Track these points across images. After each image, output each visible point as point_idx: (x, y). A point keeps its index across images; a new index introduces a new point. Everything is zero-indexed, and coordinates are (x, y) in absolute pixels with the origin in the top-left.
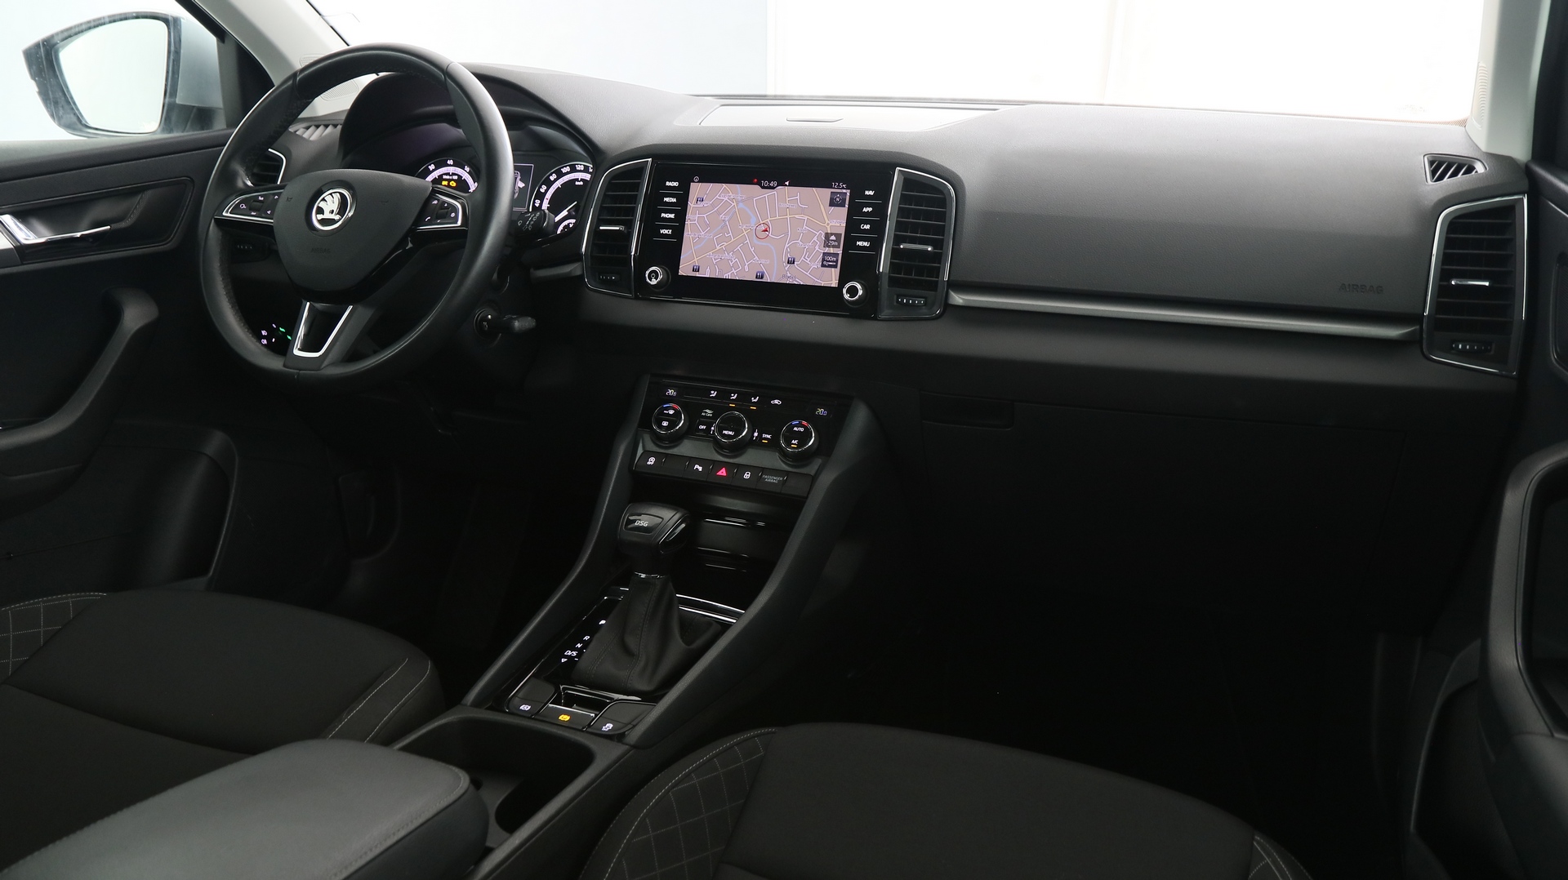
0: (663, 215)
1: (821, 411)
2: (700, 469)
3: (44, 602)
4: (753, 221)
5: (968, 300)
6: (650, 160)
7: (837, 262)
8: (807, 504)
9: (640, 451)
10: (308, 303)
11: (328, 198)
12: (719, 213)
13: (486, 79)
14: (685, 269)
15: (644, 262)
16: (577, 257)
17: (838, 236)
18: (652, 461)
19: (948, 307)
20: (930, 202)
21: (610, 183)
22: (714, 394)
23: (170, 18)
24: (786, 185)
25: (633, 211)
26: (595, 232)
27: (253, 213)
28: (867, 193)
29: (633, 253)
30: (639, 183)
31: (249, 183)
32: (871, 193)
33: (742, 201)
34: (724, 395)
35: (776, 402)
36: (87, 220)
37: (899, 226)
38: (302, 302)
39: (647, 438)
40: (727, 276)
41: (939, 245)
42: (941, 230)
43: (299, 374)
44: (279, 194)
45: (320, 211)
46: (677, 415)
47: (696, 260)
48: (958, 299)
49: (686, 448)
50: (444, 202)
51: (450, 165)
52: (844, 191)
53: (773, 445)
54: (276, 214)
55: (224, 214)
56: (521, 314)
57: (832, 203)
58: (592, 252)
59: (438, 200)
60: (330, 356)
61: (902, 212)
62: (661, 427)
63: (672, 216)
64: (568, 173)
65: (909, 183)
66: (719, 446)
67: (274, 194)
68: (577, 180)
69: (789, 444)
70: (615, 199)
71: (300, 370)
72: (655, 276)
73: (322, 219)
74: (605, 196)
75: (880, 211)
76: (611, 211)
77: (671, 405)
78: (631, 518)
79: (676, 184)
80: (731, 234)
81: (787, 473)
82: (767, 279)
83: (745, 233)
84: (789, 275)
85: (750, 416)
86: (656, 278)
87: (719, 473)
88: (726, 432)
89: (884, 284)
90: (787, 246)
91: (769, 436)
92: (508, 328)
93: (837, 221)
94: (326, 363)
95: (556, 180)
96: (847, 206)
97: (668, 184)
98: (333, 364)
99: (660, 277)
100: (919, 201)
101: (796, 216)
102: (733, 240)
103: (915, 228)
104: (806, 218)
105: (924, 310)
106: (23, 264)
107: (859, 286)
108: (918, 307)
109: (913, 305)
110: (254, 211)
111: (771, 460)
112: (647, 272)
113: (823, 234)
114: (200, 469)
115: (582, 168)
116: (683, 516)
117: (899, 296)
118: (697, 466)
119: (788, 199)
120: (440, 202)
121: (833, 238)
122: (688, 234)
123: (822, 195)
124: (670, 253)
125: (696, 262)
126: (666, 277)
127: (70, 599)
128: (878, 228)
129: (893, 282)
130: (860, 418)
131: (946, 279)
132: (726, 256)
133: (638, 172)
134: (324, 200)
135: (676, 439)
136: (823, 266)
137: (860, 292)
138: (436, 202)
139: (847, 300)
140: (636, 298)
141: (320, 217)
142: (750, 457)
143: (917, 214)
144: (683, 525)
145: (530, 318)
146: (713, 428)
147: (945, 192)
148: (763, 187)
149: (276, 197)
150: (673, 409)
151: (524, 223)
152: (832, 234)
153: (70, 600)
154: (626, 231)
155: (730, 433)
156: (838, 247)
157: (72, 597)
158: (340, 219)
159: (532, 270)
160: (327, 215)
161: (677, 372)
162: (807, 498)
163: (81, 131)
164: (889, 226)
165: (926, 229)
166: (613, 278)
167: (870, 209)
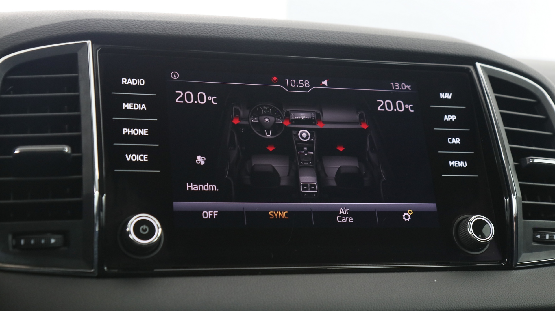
0: (126, 131)
28: (442, 96)
32: (448, 96)
63: (144, 132)
72: (149, 229)
79: (140, 82)
89: (520, 214)
97: (124, 81)
99: (156, 233)
117: (535, 230)
140: (101, 275)
147: (538, 95)
166: (53, 241)
167: (453, 118)
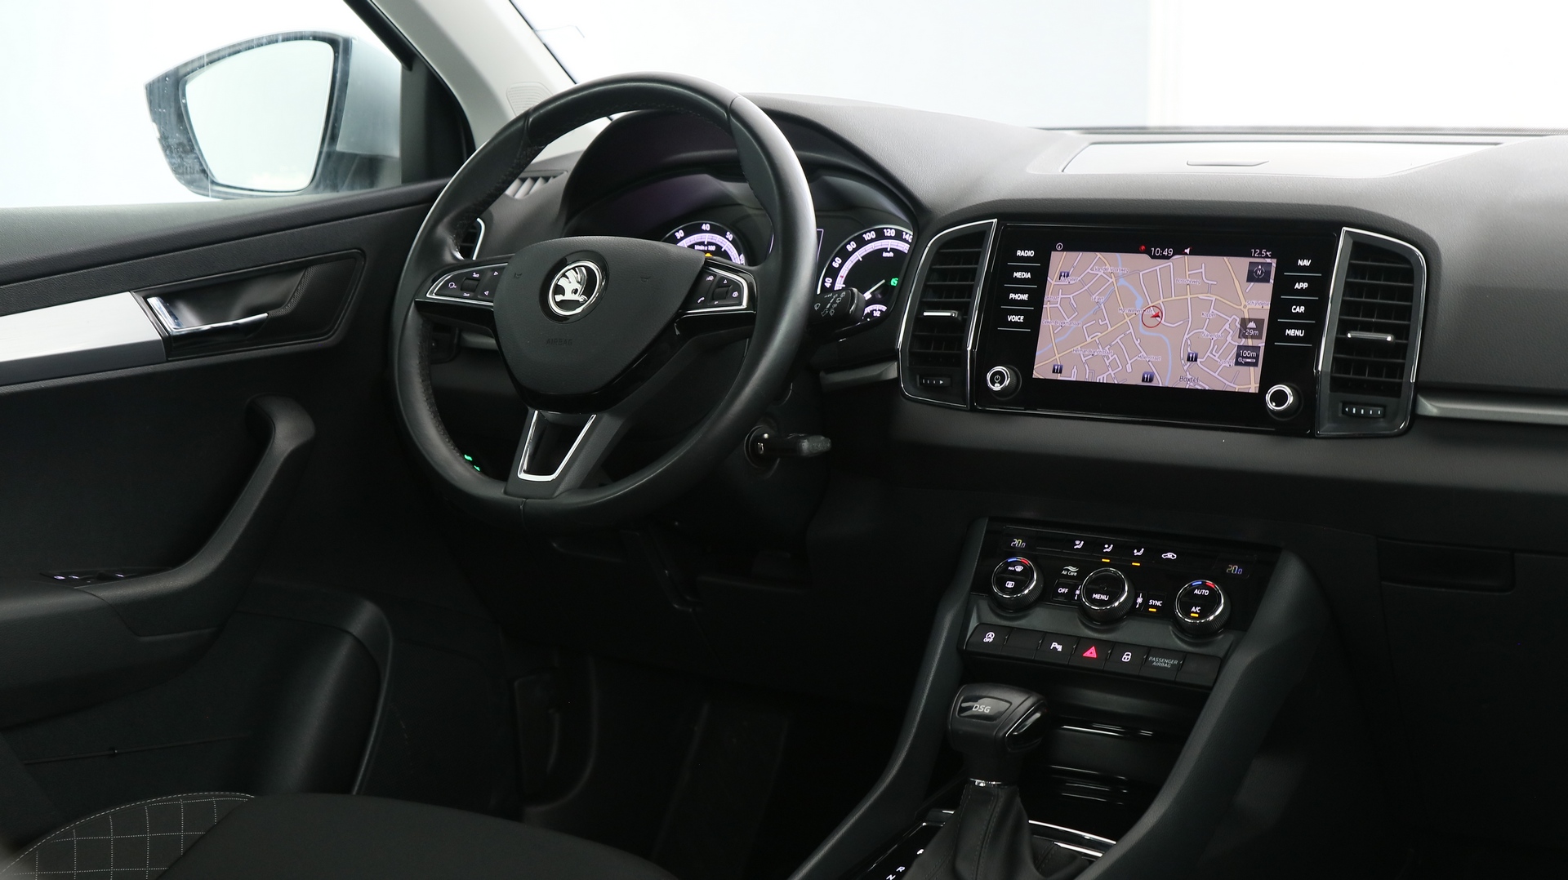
0: (1012, 296)
1: (1234, 569)
2: (1059, 648)
3: (184, 798)
4: (1139, 303)
5: (1443, 408)
6: (995, 220)
7: (1257, 358)
8: (1211, 697)
9: (973, 623)
10: (536, 412)
11: (571, 274)
12: (1090, 292)
13: (782, 118)
14: (1042, 369)
15: (984, 362)
16: (891, 355)
17: (1259, 322)
18: (990, 637)
19: (1417, 419)
20: (1391, 274)
21: (938, 252)
22: (1079, 545)
23: (341, 41)
24: (1186, 254)
25: (970, 292)
26: (917, 321)
27: (465, 295)
28: (1300, 263)
29: (969, 349)
30: (980, 252)
31: (459, 256)
32: (1306, 263)
33: (1124, 276)
34: (1094, 546)
35: (1169, 555)
36: (240, 305)
37: (1346, 307)
38: (527, 410)
39: (984, 605)
40: (1102, 378)
41: (1402, 332)
42: (1406, 313)
43: (525, 504)
44: (500, 270)
45: (559, 290)
46: (1027, 573)
47: (1057, 356)
48: (1431, 407)
49: (1038, 619)
50: (723, 278)
51: (706, 232)
52: (1268, 260)
53: (1166, 614)
54: (497, 295)
55: (428, 295)
56: (810, 432)
57: (1252, 277)
58: (911, 346)
59: (715, 276)
60: (567, 479)
61: (1350, 288)
62: (1003, 589)
63: (1025, 297)
64: (872, 240)
65: (1360, 248)
66: (1087, 616)
67: (494, 270)
68: (885, 250)
69: (1187, 613)
70: (943, 274)
71: (527, 499)
72: (1000, 379)
73: (562, 301)
74: (931, 270)
75: (1319, 287)
76: (938, 291)
77: (1020, 559)
78: (964, 705)
79: (1030, 253)
80: (1107, 321)
81: (1184, 656)
82: (1159, 382)
83: (1127, 319)
84: (1189, 377)
85: (1131, 573)
86: (1001, 383)
87: (1087, 654)
88: (1097, 596)
89: (1325, 387)
90: (1186, 336)
91: (1159, 603)
92: (795, 448)
93: (1258, 301)
94: (562, 488)
95: (855, 250)
96: (1272, 281)
97: (1019, 253)
98: (570, 491)
99: (1007, 382)
100: (1375, 273)
101: (1201, 296)
102: (1110, 329)
103: (1369, 310)
104: (1214, 298)
105: (1382, 424)
106: (168, 361)
107: (1287, 390)
108: (1374, 418)
109: (1366, 416)
110: (467, 291)
111: (1163, 635)
112: (989, 376)
113: (1238, 320)
114: (341, 655)
115: (892, 233)
116: (1038, 701)
117: (1345, 404)
118: (1054, 645)
119: (1188, 273)
120: (717, 278)
121: (1252, 325)
122: (1047, 322)
123: (1238, 266)
124: (1022, 347)
125: (1057, 359)
126: (1015, 381)
127: (214, 798)
128: (1316, 311)
129: (1337, 384)
130: (1290, 579)
131: (1412, 380)
132: (1100, 351)
133: (979, 236)
134: (564, 275)
135: (1022, 607)
136: (1237, 363)
137: (1290, 399)
138: (711, 278)
139: (1273, 411)
140: (973, 410)
141: (559, 298)
142: (1129, 631)
143: (1373, 291)
144: (1038, 715)
145: (822, 438)
146: (1078, 592)
147: (1412, 260)
148: (1154, 257)
149: (496, 273)
150: (1020, 563)
151: (823, 308)
152: (1250, 320)
153: (214, 800)
154: (960, 318)
155: (1104, 597)
156: (1259, 337)
157: (216, 797)
158: (585, 301)
159: (822, 374)
160: (569, 296)
161: (1028, 514)
162: (1211, 689)
163: (206, 189)
164: (1332, 311)
165: (1385, 311)
166: (941, 382)
167: (1305, 285)
